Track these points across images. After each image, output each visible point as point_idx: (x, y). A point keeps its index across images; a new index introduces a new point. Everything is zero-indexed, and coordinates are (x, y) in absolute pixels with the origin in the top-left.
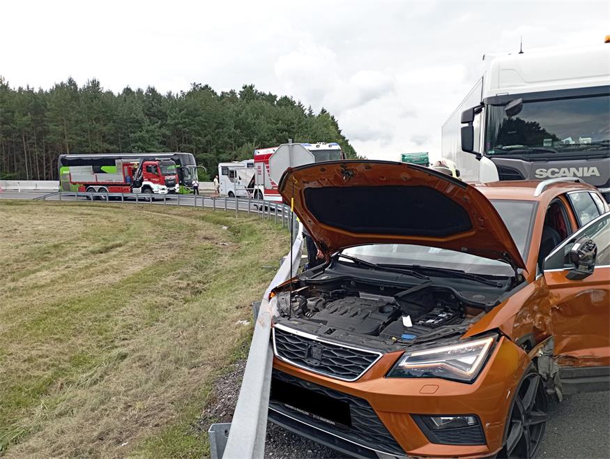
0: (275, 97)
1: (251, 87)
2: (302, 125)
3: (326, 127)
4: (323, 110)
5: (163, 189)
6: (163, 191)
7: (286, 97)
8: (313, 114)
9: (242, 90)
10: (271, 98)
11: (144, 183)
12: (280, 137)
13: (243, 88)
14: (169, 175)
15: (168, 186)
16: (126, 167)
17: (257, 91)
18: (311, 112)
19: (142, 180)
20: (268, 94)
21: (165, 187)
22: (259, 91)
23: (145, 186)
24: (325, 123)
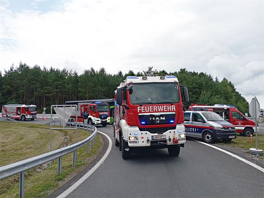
0: (197, 73)
1: (184, 70)
2: (209, 85)
3: (225, 86)
4: (224, 79)
5: (98, 121)
6: (98, 122)
7: (202, 73)
8: (218, 81)
9: (180, 71)
10: (194, 74)
11: (89, 117)
12: (194, 92)
13: (180, 70)
14: (103, 112)
15: (101, 118)
16: (83, 108)
17: (187, 71)
18: (217, 80)
19: (88, 115)
20: (193, 72)
21: (99, 119)
22: (188, 71)
23: (89, 118)
24: (225, 85)
